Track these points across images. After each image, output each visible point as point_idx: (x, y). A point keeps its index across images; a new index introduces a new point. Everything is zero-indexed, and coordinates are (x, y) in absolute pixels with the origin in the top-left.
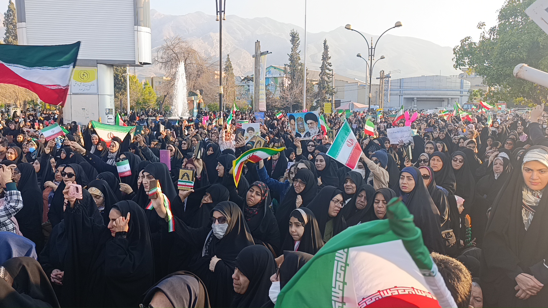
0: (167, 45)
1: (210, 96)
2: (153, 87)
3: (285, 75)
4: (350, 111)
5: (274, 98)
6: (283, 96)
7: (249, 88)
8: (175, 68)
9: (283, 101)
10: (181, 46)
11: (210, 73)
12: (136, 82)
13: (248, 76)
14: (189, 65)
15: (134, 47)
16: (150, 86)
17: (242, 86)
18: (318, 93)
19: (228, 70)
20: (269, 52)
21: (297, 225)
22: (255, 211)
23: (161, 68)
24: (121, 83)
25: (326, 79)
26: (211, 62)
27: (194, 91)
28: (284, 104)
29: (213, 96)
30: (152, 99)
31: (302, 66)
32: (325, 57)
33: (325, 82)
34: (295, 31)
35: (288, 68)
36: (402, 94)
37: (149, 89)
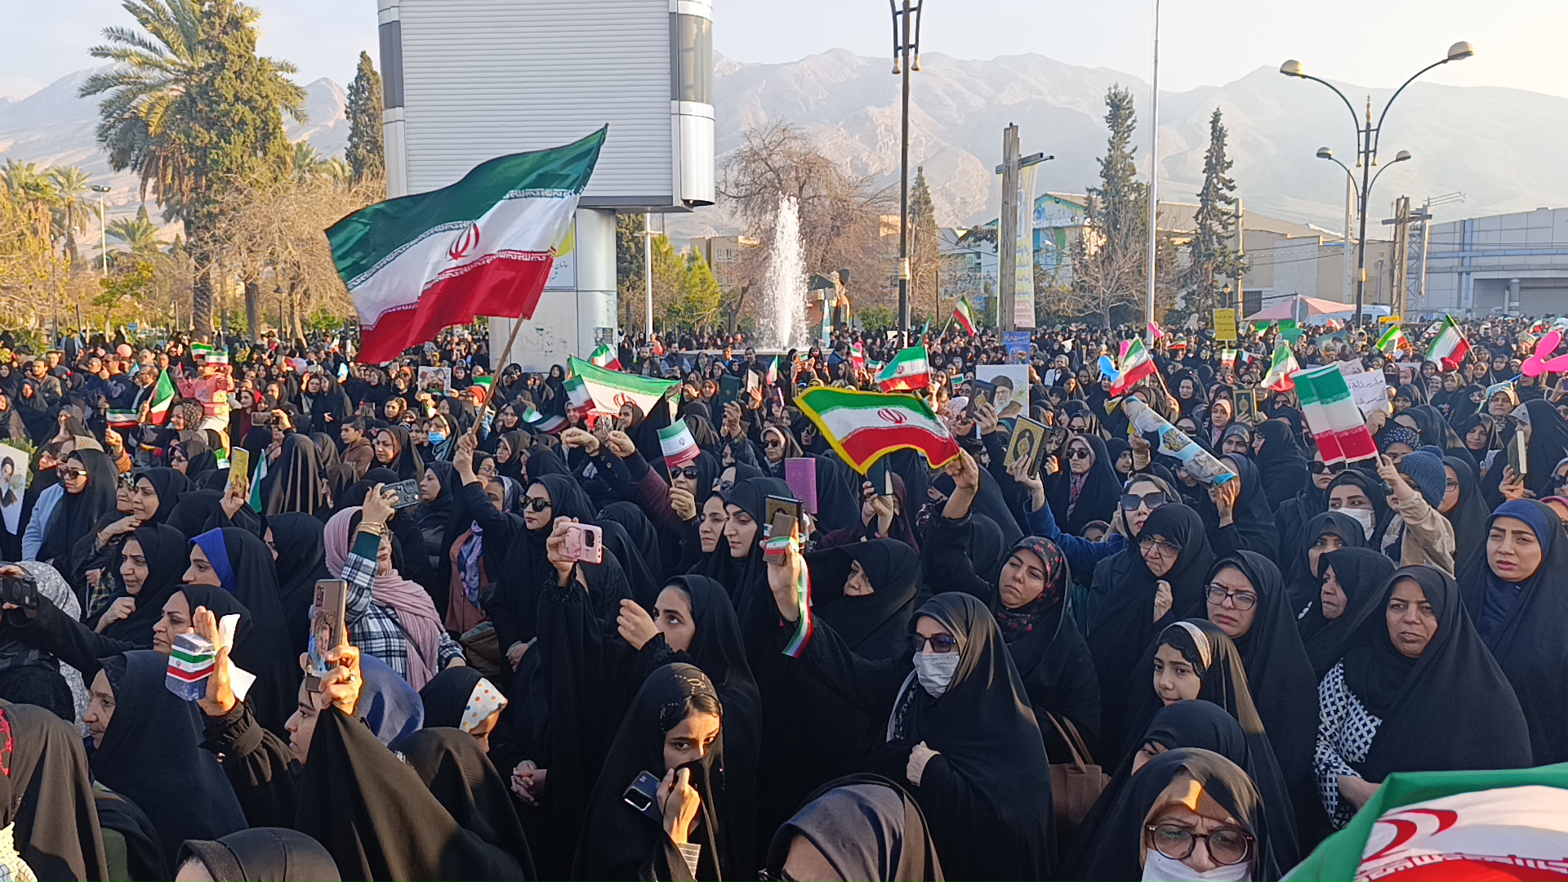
0: (752, 148)
1: (867, 286)
2: (710, 267)
3: (1088, 220)
4: (1293, 325)
5: (1053, 290)
6: (1084, 281)
7: (978, 261)
8: (771, 210)
9: (1082, 297)
10: (790, 148)
11: (869, 223)
12: (667, 253)
13: (976, 227)
14: (810, 201)
15: (668, 160)
16: (703, 262)
17: (958, 255)
18: (1192, 272)
19: (920, 210)
20: (1044, 156)
21: (1179, 670)
22: (1025, 622)
23: (733, 214)
24: (628, 256)
25: (1217, 227)
26: (870, 190)
27: (824, 275)
28: (1086, 306)
29: (874, 285)
30: (711, 300)
31: (1139, 192)
32: (1216, 162)
33: (1214, 237)
34: (1121, 89)
35: (1098, 200)
36: (1468, 270)
37: (703, 271)
